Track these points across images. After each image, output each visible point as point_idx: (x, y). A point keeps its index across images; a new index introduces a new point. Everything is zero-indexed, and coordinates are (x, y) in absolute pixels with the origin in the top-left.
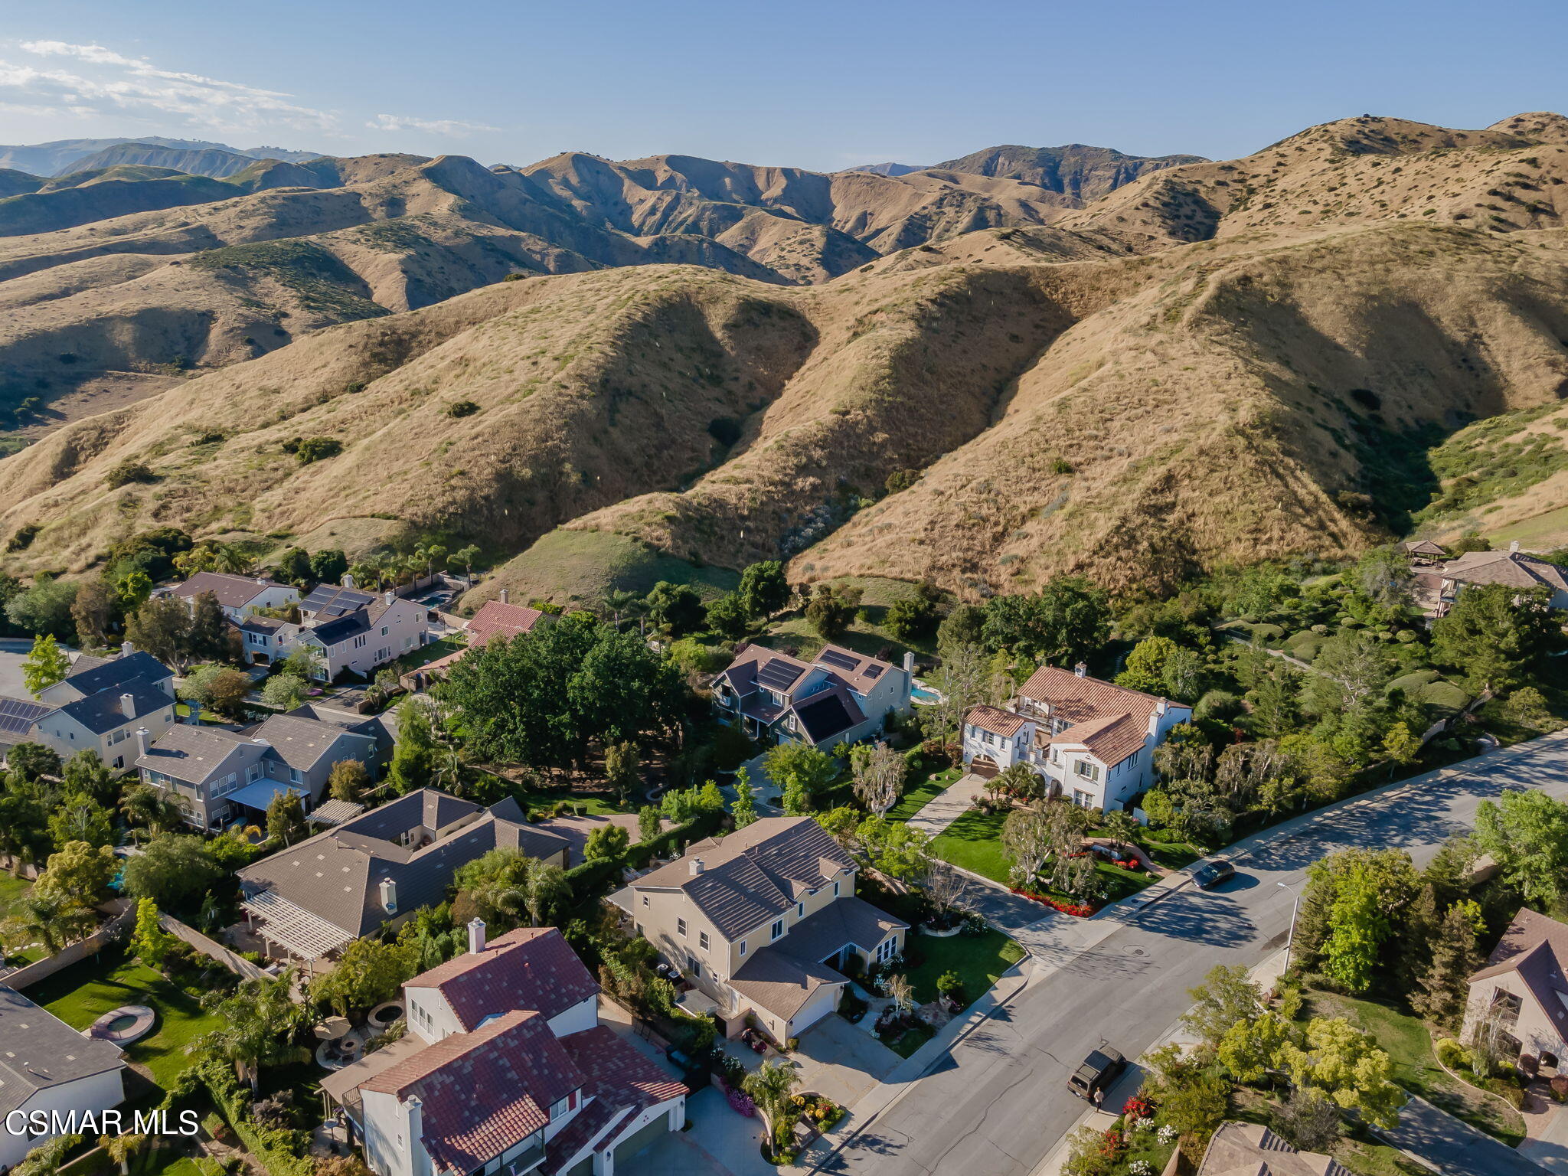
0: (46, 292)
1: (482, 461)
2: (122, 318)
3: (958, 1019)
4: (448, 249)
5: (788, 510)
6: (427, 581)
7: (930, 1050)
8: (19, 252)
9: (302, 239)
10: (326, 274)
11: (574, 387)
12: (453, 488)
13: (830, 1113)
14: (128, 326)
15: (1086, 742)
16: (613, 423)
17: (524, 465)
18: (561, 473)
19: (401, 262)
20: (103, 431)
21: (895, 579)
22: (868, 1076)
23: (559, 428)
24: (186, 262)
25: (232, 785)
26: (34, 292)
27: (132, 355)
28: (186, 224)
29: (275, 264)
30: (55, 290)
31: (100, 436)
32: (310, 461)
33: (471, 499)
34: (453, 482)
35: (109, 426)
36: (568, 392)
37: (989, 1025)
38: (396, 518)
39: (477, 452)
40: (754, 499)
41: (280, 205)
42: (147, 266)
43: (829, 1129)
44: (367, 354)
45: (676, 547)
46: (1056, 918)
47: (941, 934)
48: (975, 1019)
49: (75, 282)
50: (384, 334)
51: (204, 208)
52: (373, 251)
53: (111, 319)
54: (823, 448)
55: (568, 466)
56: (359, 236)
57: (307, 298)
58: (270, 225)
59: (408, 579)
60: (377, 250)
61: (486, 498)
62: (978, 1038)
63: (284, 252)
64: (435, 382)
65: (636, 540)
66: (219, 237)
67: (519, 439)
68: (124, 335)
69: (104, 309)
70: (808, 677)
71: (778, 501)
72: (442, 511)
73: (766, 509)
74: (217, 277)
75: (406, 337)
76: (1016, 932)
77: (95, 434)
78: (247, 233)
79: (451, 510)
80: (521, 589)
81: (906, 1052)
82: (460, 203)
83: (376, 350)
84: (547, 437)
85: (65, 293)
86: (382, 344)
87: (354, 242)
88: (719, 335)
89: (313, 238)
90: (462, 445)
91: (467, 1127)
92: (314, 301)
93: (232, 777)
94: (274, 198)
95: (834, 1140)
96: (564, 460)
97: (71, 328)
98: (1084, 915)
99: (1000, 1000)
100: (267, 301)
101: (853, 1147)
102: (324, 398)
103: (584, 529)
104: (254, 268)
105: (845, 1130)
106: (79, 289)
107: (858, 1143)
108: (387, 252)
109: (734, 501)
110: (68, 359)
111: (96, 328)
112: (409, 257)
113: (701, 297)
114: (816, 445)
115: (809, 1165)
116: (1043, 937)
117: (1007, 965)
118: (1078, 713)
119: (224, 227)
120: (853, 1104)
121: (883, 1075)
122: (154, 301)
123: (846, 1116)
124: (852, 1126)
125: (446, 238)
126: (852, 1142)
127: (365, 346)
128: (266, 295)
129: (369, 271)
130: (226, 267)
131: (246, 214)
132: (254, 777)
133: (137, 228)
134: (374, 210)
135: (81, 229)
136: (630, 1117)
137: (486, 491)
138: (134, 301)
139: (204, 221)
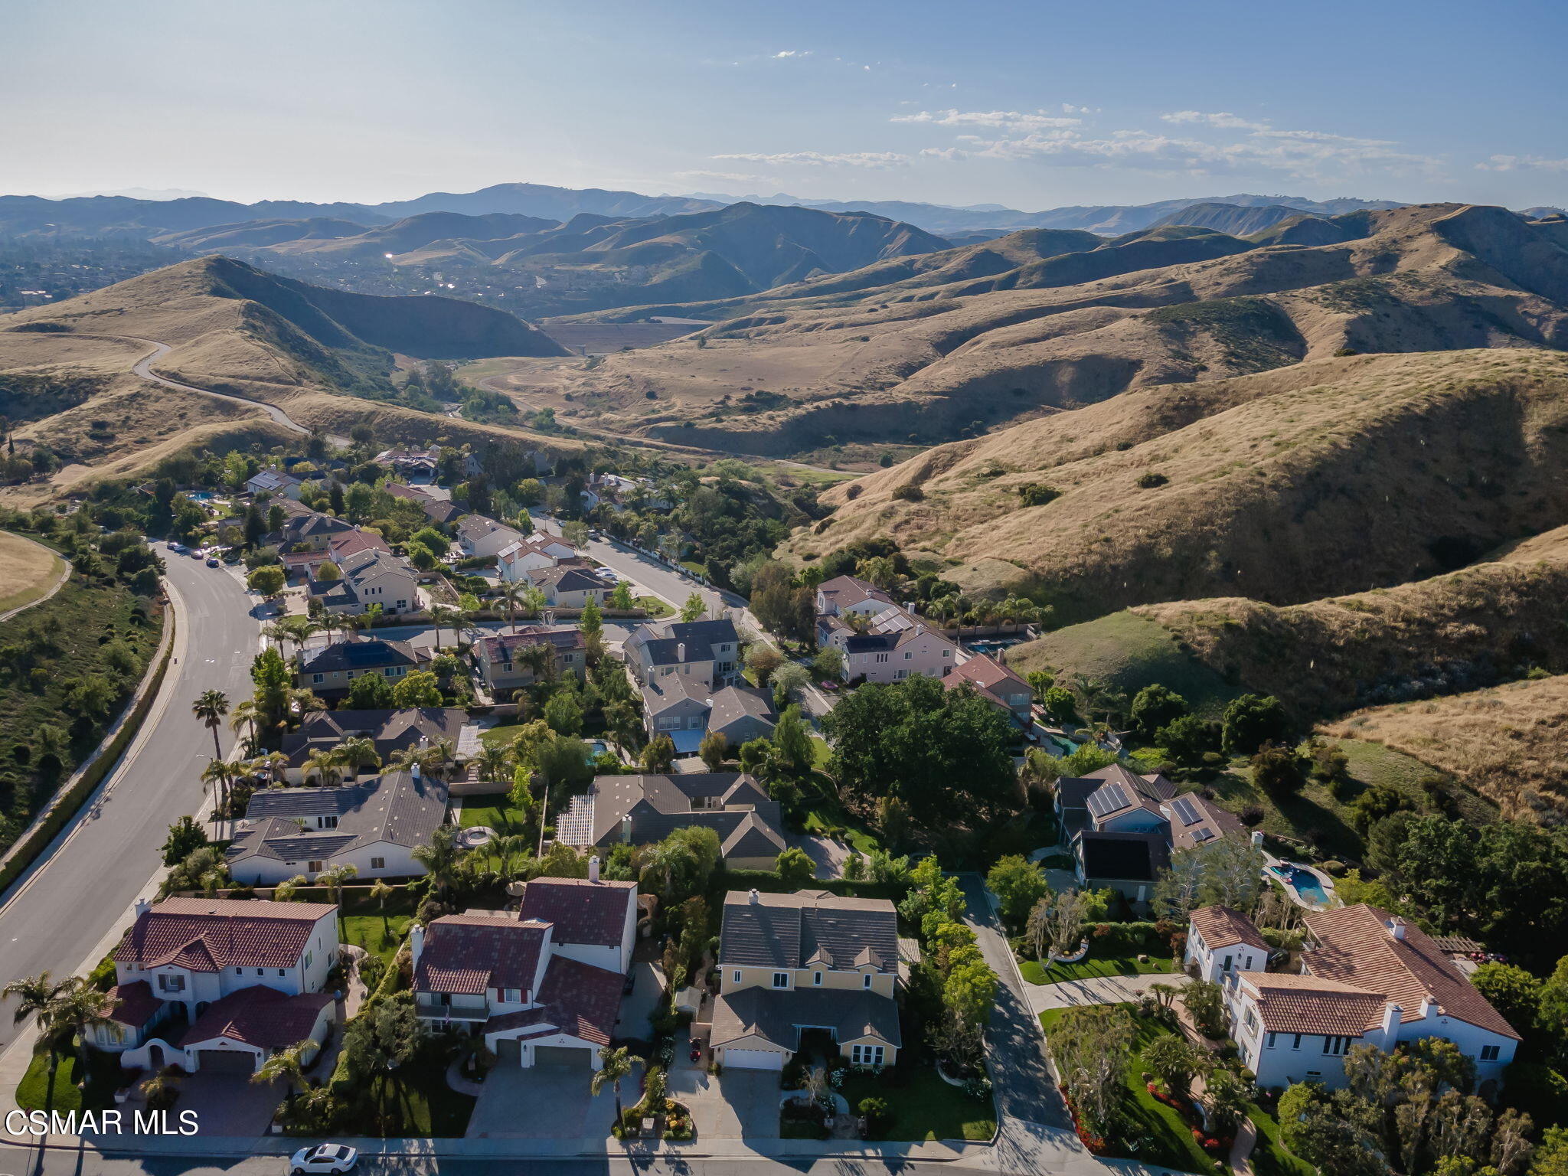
0: (1032, 336)
1: (1131, 533)
2: (1069, 362)
3: (858, 1143)
4: (1417, 310)
5: (1408, 655)
6: (1013, 628)
7: (803, 1146)
8: (1032, 302)
9: (1261, 297)
10: (1266, 332)
11: (1272, 475)
12: (1090, 552)
13: (680, 1129)
14: (1071, 369)
15: (1263, 990)
16: (1299, 518)
17: (1169, 544)
18: (1203, 559)
19: (1349, 322)
20: (955, 455)
21: (1427, 764)
22: (740, 1127)
23: (1227, 514)
24: (1143, 316)
25: (676, 725)
26: (1024, 335)
27: (1064, 393)
28: (1173, 280)
29: (1219, 320)
30: (1039, 334)
31: (951, 459)
32: (1028, 505)
33: (1099, 566)
34: (1094, 547)
35: (959, 452)
36: (1264, 480)
37: (875, 1165)
38: (1025, 567)
39: (1133, 524)
40: (1364, 631)
41: (1263, 263)
42: (1117, 317)
43: (668, 1139)
44: (1157, 416)
45: (1214, 656)
46: (1065, 1136)
47: (945, 1078)
48: (870, 1153)
49: (1056, 329)
50: (1182, 399)
51: (1195, 266)
52: (1326, 311)
53: (1061, 361)
54: (1521, 594)
55: (1213, 553)
56: (1319, 294)
57: (1232, 354)
58: (1246, 282)
59: (994, 623)
60: (1330, 310)
61: (1114, 568)
62: (852, 1168)
63: (1235, 308)
64: (1176, 451)
65: (1175, 638)
66: (1196, 293)
67: (1178, 518)
68: (1065, 376)
69: (1059, 353)
70: (1129, 814)
71: (1399, 641)
72: (1066, 570)
73: (1373, 645)
74: (1161, 330)
75: (1202, 404)
76: (1009, 1120)
77: (949, 456)
78: (1222, 289)
79: (1076, 571)
80: (1048, 655)
81: (786, 1134)
82: (1462, 258)
83: (1168, 413)
84: (1209, 520)
85: (1046, 337)
86: (1176, 408)
87: (1311, 301)
88: (1530, 439)
89: (1272, 296)
90: (1126, 514)
91: (444, 966)
92: (1237, 356)
93: (677, 720)
94: (1261, 256)
95: (663, 1147)
96: (1213, 547)
97: (1030, 367)
98: (1093, 1149)
99: (911, 1155)
100: (1196, 354)
101: (667, 1162)
102: (1100, 451)
103: (1143, 616)
104: (1198, 323)
105: (677, 1148)
106: (1056, 335)
107: (674, 1162)
108: (1340, 310)
109: (1336, 628)
110: (1019, 393)
111: (1048, 368)
112: (1362, 318)
113: (1533, 392)
114: (1513, 589)
115: (628, 1150)
116: (1028, 1141)
117: (961, 1136)
118: (1330, 966)
119: (1203, 283)
120: (705, 1137)
121: (751, 1137)
122: (1099, 349)
123: (692, 1138)
124: (684, 1150)
125: (1421, 298)
126: (669, 1159)
127: (1159, 409)
128: (1197, 349)
129: (1313, 330)
130: (1173, 321)
131: (1229, 271)
132: (695, 725)
133: (1135, 284)
134: (1361, 267)
135: (1091, 285)
136: (550, 1033)
137: (1118, 561)
138: (1083, 348)
139: (1188, 278)
